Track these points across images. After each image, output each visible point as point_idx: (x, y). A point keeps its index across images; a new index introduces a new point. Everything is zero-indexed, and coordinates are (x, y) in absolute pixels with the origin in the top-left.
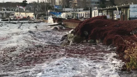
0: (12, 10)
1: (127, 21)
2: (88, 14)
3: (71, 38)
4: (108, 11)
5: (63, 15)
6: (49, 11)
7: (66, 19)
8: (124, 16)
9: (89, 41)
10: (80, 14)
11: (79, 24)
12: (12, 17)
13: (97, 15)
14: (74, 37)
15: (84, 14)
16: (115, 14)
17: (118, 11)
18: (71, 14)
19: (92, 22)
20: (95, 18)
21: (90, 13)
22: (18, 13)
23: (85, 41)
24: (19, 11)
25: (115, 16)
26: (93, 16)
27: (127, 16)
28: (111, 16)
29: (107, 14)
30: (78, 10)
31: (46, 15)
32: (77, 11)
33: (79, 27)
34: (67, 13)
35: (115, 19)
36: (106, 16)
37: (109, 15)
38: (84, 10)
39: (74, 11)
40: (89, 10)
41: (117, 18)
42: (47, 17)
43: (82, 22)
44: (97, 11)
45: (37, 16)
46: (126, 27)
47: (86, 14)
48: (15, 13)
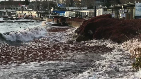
0: (14, 9)
1: (132, 20)
2: (93, 13)
3: (75, 37)
4: (113, 9)
5: (66, 14)
6: (52, 10)
7: (70, 18)
8: (129, 15)
10: (84, 12)
11: (83, 23)
12: (15, 16)
13: (102, 14)
14: (78, 36)
15: (88, 12)
16: (121, 13)
17: (123, 9)
18: (75, 12)
19: (97, 21)
20: (100, 17)
21: (94, 11)
22: (21, 12)
24: (21, 10)
25: (120, 15)
26: (98, 14)
27: (133, 15)
28: (116, 14)
29: (112, 13)
30: (82, 8)
31: (49, 13)
32: (81, 10)
33: (83, 26)
34: (70, 12)
35: (121, 18)
36: (111, 15)
37: (114, 14)
38: (88, 9)
39: (78, 10)
40: (94, 8)
41: (122, 16)
42: (50, 16)
43: (85, 21)
44: (102, 10)
45: (40, 14)
46: (132, 26)
47: (90, 12)
48: (17, 12)
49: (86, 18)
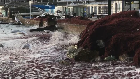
2: (104, 8)
3: (73, 53)
6: (31, 3)
9: (105, 59)
10: (89, 8)
11: (87, 28)
13: (121, 11)
14: (78, 51)
15: (96, 8)
18: (72, 8)
19: (113, 22)
20: (118, 15)
21: (107, 6)
23: (99, 59)
26: (113, 11)
31: (26, 9)
33: (87, 32)
34: (64, 6)
36: (138, 12)
39: (78, 2)
42: (27, 13)
43: (92, 23)
44: (121, 2)
45: (9, 11)
47: (100, 8)
49: (93, 17)
